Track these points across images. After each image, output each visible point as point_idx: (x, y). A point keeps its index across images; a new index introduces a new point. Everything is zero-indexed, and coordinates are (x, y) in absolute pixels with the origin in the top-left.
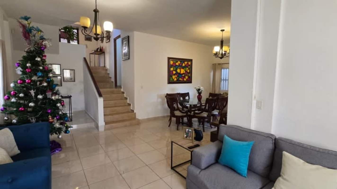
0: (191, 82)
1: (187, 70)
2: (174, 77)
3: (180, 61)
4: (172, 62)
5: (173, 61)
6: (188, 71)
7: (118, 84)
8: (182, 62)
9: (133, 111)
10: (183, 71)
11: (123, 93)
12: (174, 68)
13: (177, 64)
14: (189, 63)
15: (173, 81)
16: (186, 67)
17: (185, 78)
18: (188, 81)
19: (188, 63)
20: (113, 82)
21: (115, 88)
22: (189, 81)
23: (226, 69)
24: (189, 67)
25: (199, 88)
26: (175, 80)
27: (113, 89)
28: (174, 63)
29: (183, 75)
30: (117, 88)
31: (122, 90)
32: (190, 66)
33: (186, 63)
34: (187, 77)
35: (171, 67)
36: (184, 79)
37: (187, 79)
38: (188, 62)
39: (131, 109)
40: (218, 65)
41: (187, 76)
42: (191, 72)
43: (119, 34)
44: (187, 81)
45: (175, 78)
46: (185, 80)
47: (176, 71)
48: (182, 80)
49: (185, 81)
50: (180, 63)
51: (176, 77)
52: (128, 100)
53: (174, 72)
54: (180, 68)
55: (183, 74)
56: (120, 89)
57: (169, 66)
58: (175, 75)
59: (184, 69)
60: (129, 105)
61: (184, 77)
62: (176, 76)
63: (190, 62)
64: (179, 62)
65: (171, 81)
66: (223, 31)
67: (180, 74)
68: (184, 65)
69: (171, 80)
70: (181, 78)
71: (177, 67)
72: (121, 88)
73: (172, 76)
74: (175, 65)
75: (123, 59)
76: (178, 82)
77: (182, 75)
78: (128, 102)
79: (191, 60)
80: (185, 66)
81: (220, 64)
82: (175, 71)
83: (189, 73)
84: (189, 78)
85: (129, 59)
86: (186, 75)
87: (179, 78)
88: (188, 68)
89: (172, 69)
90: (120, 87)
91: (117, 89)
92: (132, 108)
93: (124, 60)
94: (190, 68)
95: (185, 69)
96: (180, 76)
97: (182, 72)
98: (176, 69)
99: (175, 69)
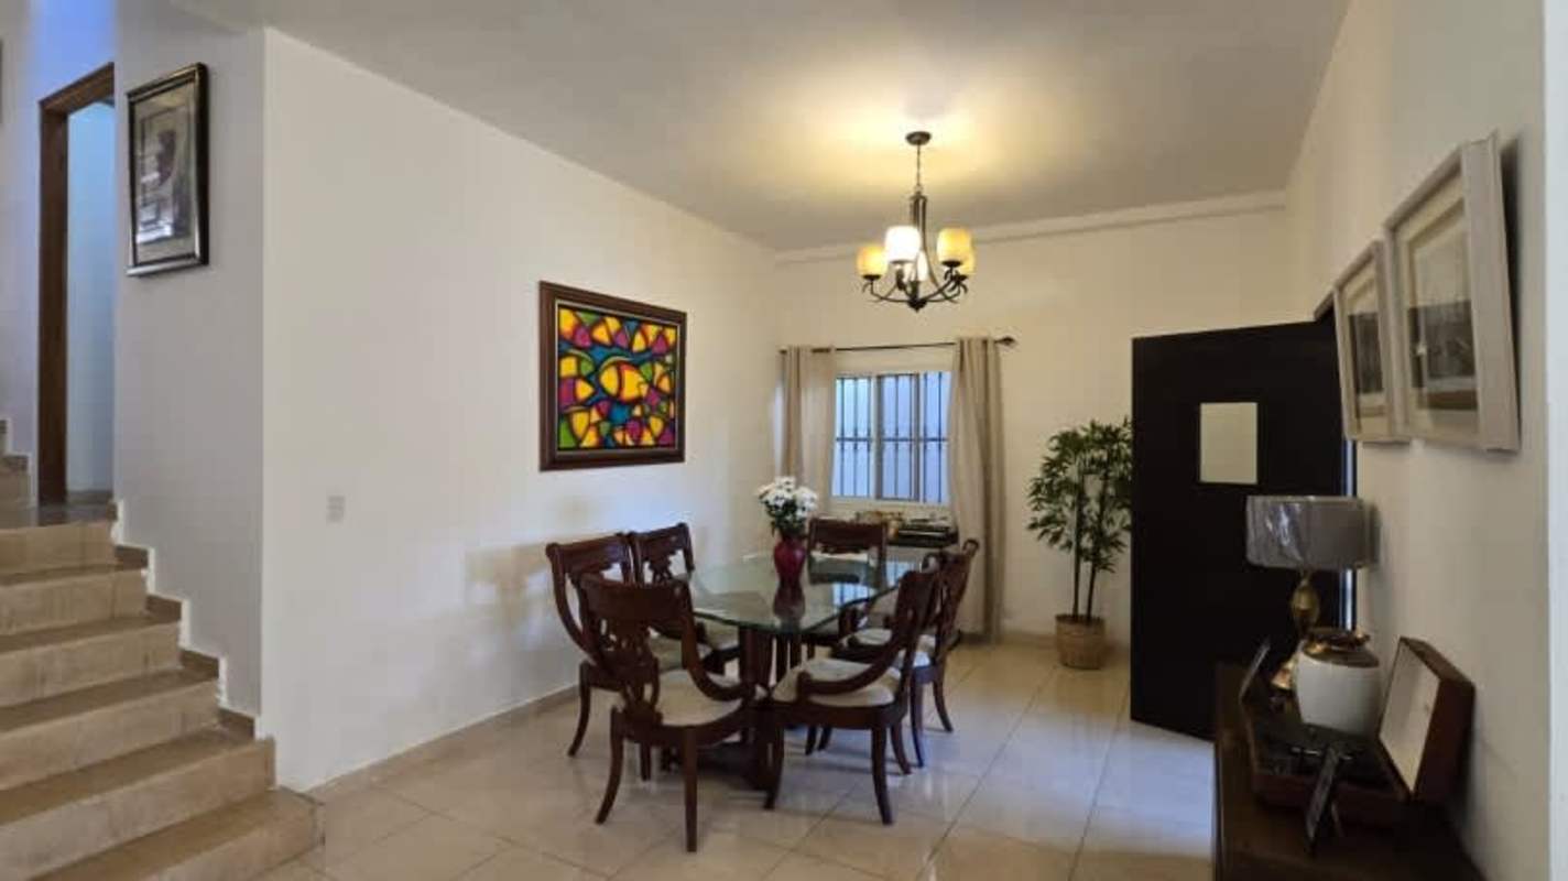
0: (678, 457)
1: (660, 380)
2: (580, 421)
3: (621, 319)
4: (566, 321)
5: (573, 309)
6: (665, 385)
7: (78, 478)
8: (633, 325)
9: (241, 726)
10: (634, 384)
11: (133, 559)
12: (579, 360)
13: (601, 334)
14: (671, 334)
15: (578, 448)
16: (651, 355)
17: (648, 426)
18: (663, 446)
19: (661, 335)
20: (18, 464)
21: (42, 522)
22: (670, 450)
23: (855, 379)
24: (669, 359)
25: (788, 496)
26: (590, 440)
27: (23, 531)
28: (579, 324)
29: (637, 412)
30: (61, 519)
31: (119, 534)
32: (671, 350)
33: (652, 330)
34: (657, 425)
35: (563, 355)
36: (640, 436)
37: (657, 439)
38: (665, 326)
39: (224, 701)
40: (810, 354)
41: (658, 417)
42: (677, 395)
43: (101, 63)
44: (657, 446)
45: (590, 425)
46: (647, 439)
47: (593, 378)
48: (630, 442)
49: (648, 447)
50: (619, 331)
51: (597, 425)
52: (185, 624)
53: (584, 390)
54: (618, 365)
55: (638, 401)
56: (96, 526)
57: (552, 347)
58: (587, 405)
59: (640, 373)
60: (202, 668)
61: (643, 423)
62: (595, 417)
63: (675, 327)
64: (613, 324)
65: (560, 449)
66: (919, 138)
67: (616, 400)
68: (639, 344)
69: (563, 445)
70: (624, 428)
71: (599, 353)
72: (111, 515)
73: (566, 417)
74: (588, 344)
75: (136, 264)
76: (606, 456)
77: (630, 412)
78: (186, 641)
79: (678, 319)
80: (648, 349)
81: (826, 350)
82: (587, 379)
83: (670, 397)
84: (667, 431)
85: (205, 259)
86: (655, 410)
87: (611, 433)
88: (664, 364)
89: (568, 367)
90: (101, 505)
91: (70, 531)
92: (231, 698)
93: (141, 276)
94: (673, 366)
95: (646, 368)
96: (620, 414)
97: (630, 392)
98: (597, 371)
99: (587, 368)
